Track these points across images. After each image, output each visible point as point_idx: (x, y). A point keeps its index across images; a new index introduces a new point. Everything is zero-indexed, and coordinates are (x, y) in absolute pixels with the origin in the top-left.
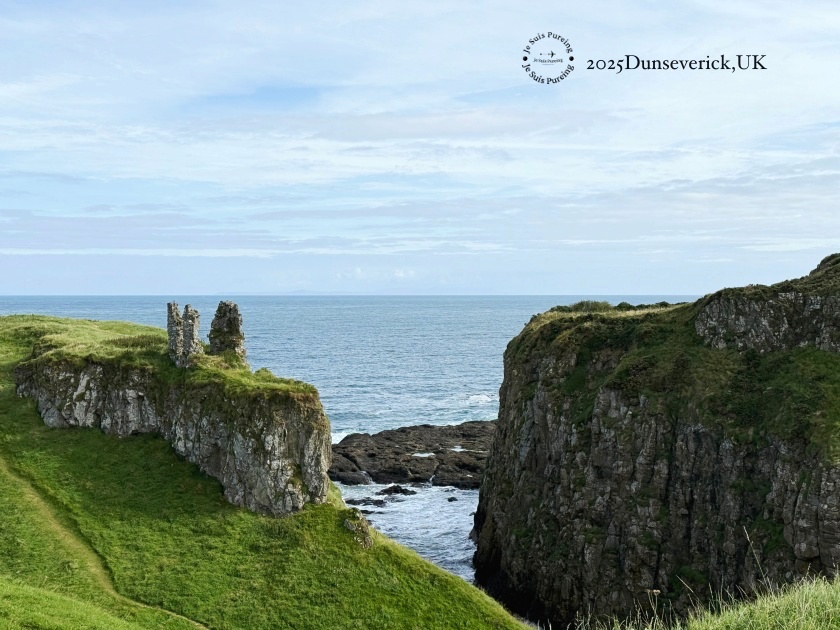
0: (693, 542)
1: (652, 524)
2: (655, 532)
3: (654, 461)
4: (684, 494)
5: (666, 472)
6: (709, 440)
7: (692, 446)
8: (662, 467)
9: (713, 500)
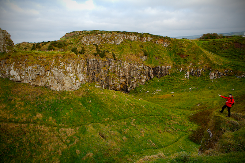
0: (95, 80)
1: (86, 79)
2: (87, 80)
3: (84, 67)
4: (92, 72)
5: (87, 69)
6: (96, 61)
7: (93, 63)
8: (86, 68)
9: (98, 72)
